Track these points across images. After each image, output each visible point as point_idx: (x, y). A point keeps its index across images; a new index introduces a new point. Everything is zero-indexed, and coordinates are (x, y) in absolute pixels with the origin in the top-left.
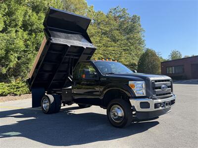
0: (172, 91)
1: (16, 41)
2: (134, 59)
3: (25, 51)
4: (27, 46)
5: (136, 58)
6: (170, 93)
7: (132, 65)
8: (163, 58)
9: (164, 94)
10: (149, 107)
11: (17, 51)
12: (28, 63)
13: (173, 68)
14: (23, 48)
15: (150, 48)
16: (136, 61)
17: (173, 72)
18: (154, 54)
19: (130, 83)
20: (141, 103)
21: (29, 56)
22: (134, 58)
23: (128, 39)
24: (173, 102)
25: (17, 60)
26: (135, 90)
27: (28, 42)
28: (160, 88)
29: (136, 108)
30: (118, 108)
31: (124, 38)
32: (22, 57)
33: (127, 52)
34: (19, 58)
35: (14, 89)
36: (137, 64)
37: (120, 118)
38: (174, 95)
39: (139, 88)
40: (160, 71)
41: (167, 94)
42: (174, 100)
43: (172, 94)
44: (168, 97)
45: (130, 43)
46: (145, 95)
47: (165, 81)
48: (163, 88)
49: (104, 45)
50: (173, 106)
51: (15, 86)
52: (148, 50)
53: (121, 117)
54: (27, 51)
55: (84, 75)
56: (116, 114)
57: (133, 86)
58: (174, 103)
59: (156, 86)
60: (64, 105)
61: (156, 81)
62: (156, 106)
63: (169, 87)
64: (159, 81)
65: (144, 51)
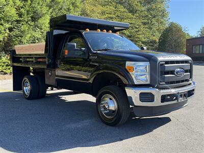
0: (191, 77)
1: (6, 9)
2: (154, 36)
3: (18, 21)
4: (20, 15)
5: (157, 33)
6: (187, 80)
7: (151, 42)
8: (190, 35)
9: (178, 82)
10: (153, 101)
11: (8, 21)
12: (21, 37)
13: (201, 46)
14: (16, 17)
15: (175, 22)
16: (157, 37)
17: (201, 52)
18: (179, 30)
19: (128, 64)
20: (141, 94)
21: (23, 28)
22: (154, 34)
23: (148, 10)
24: (190, 93)
25: (8, 32)
26: (133, 75)
27: (22, 10)
28: (172, 72)
29: (134, 101)
30: (111, 99)
31: (143, 9)
32: (14, 28)
33: (147, 26)
34: (11, 30)
35: (3, 66)
36: (157, 41)
37: (111, 112)
38: (194, 83)
39: (140, 72)
40: (185, 50)
41: (183, 81)
42: (193, 90)
43: (190, 82)
44: (185, 86)
45: (151, 15)
46: (148, 82)
47: (182, 62)
48: (177, 72)
49: (118, 16)
50: (190, 99)
51: (4, 63)
52: (172, 24)
53: (114, 111)
54: (20, 21)
55: (67, 51)
56: (107, 107)
57: (132, 69)
58: (193, 94)
59: (167, 69)
60: (52, 90)
61: (167, 62)
62: (164, 99)
63: (186, 71)
64: (172, 62)
65: (167, 26)
